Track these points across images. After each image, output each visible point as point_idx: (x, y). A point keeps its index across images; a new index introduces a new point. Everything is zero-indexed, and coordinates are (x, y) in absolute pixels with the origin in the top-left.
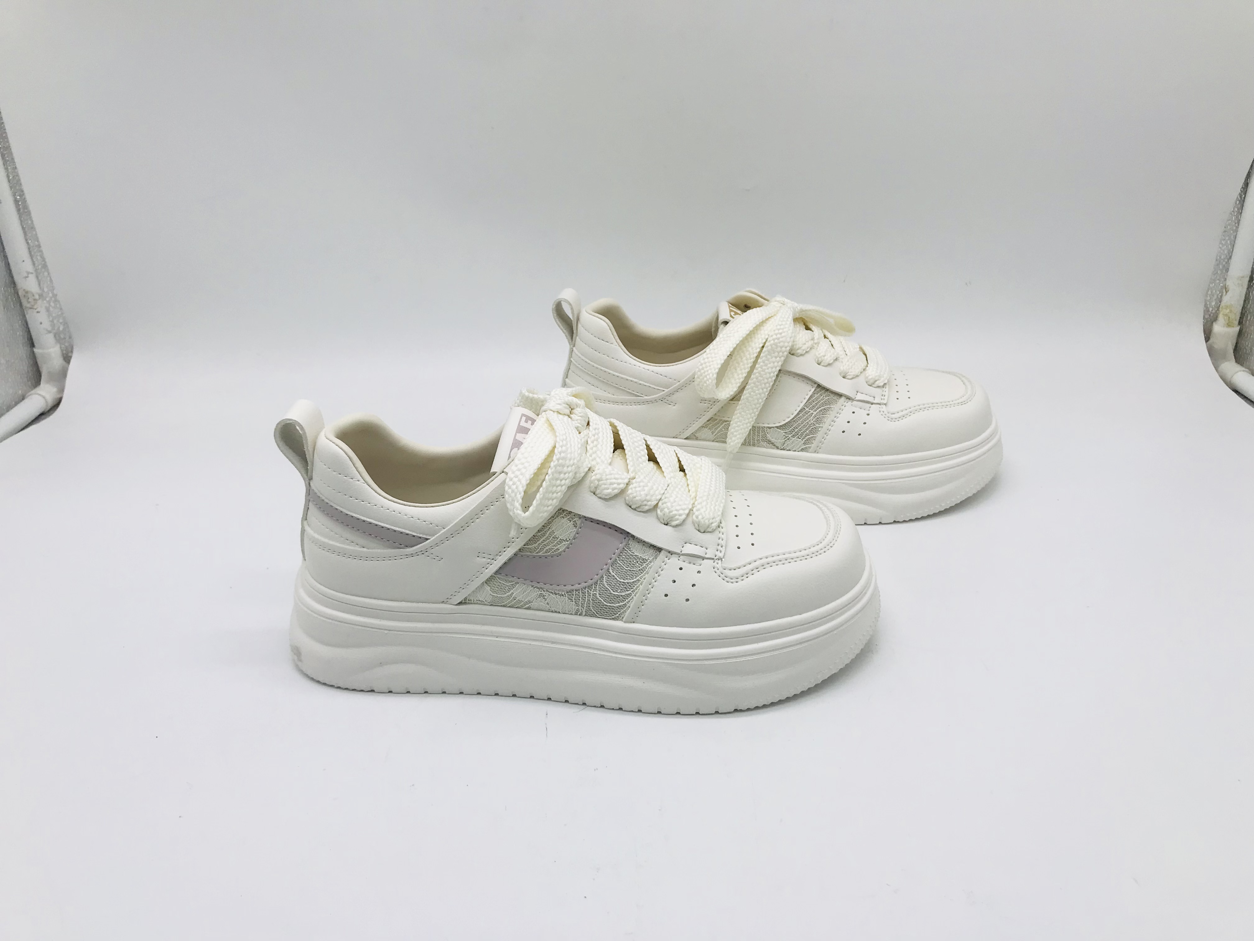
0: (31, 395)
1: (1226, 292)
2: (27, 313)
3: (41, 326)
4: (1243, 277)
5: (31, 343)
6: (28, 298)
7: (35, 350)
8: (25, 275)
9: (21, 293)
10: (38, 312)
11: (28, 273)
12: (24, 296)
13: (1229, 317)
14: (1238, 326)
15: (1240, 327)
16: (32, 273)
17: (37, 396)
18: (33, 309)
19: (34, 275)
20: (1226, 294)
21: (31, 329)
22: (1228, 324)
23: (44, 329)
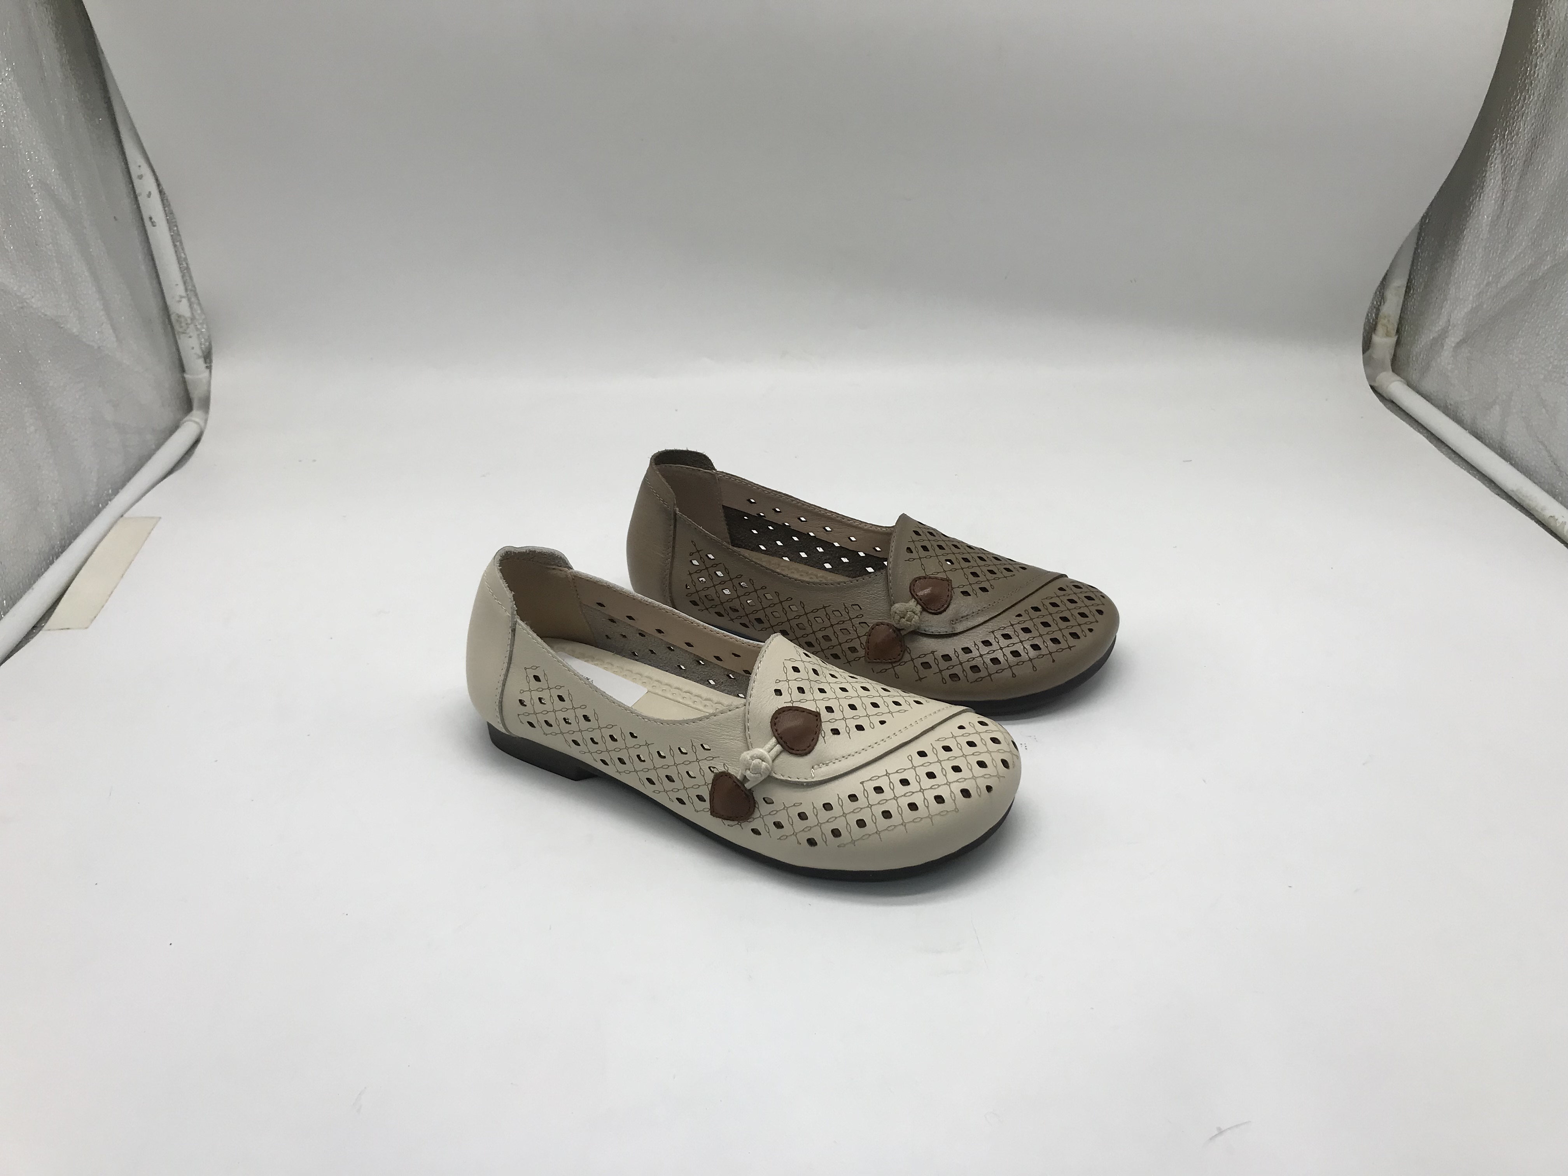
0: (183, 423)
1: (1384, 303)
2: (180, 338)
3: (194, 351)
4: (1399, 287)
5: (182, 369)
6: (181, 323)
7: (187, 376)
8: (178, 299)
9: (173, 318)
10: (190, 337)
11: (181, 297)
12: (177, 321)
13: (1387, 327)
14: (1395, 336)
15: (1397, 337)
16: (183, 297)
17: (190, 423)
18: (185, 333)
19: (187, 299)
20: (1384, 304)
21: (183, 354)
22: (1386, 334)
23: (196, 354)
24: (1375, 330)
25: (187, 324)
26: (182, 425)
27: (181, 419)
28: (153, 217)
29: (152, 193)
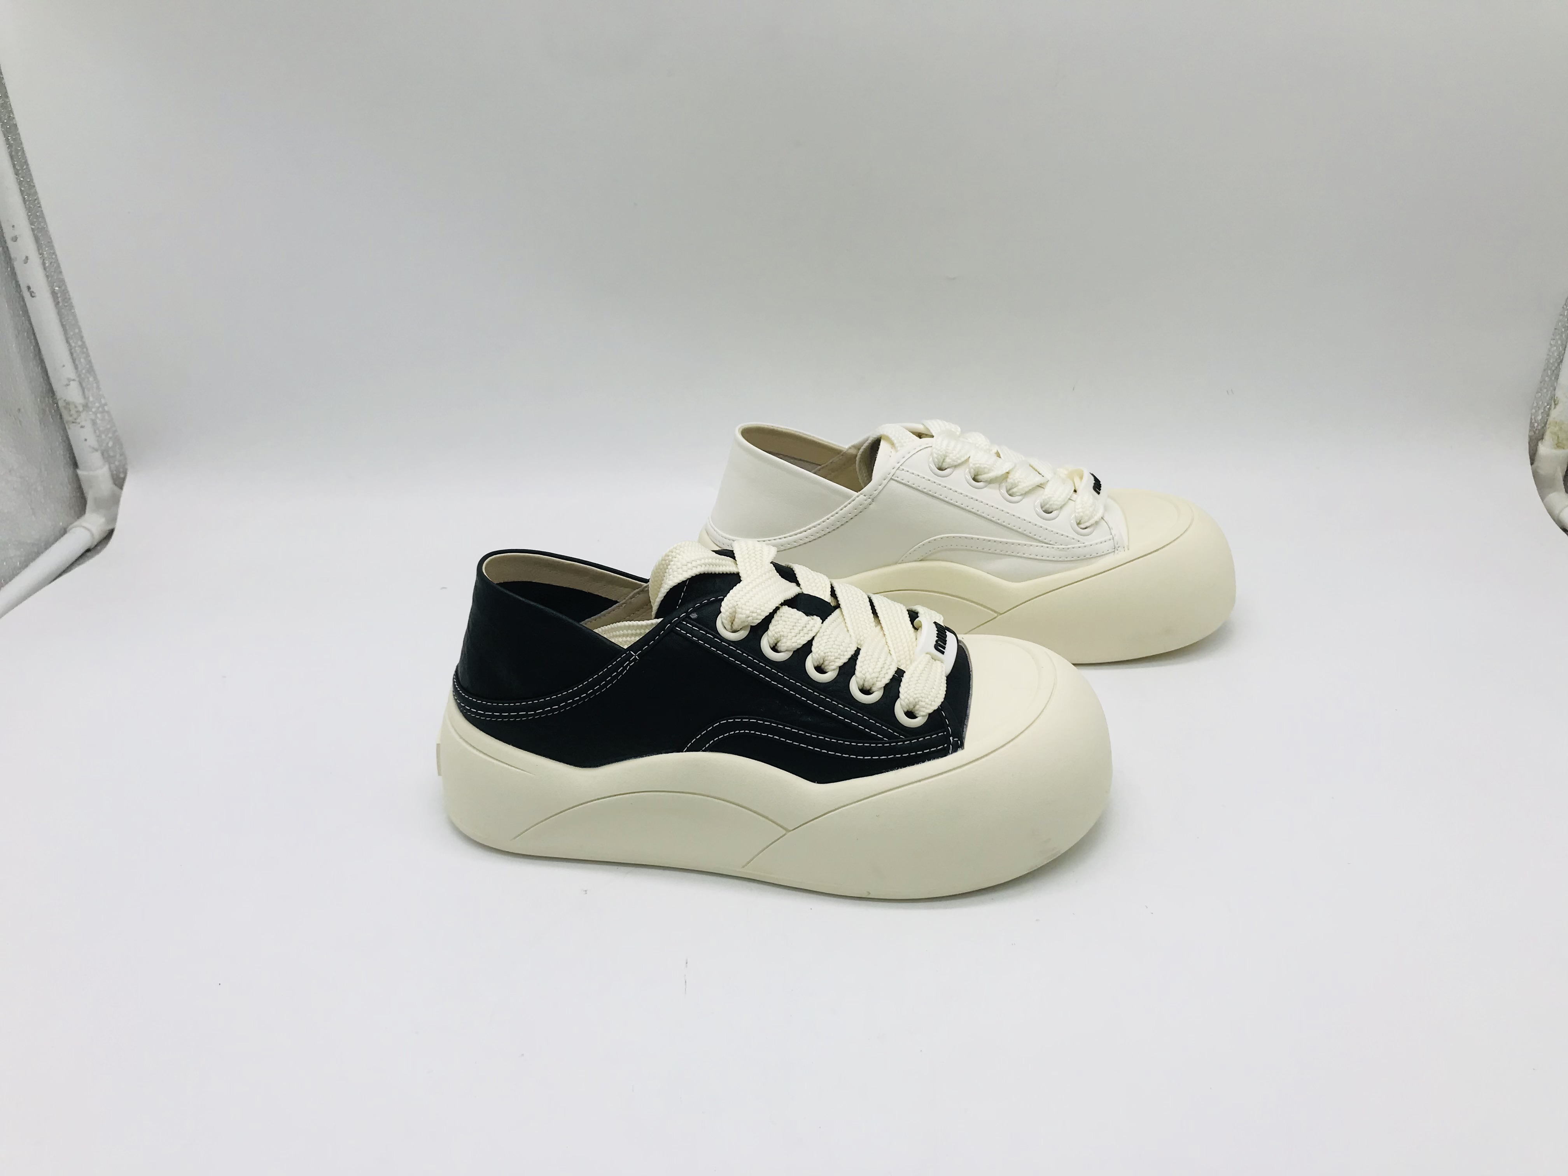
0: (74, 527)
1: (1555, 405)
2: (69, 428)
3: (86, 443)
5: (74, 464)
6: (70, 411)
7: (79, 472)
8: (66, 382)
9: (61, 404)
10: (82, 427)
11: (69, 380)
12: (65, 408)
13: (1558, 437)
16: (74, 380)
17: (82, 529)
18: (76, 423)
19: (77, 381)
20: (1555, 408)
21: (74, 447)
22: (1558, 447)
23: (90, 446)
24: (1542, 439)
25: (77, 411)
26: (69, 530)
27: (71, 523)
28: (30, 285)
29: (29, 258)
